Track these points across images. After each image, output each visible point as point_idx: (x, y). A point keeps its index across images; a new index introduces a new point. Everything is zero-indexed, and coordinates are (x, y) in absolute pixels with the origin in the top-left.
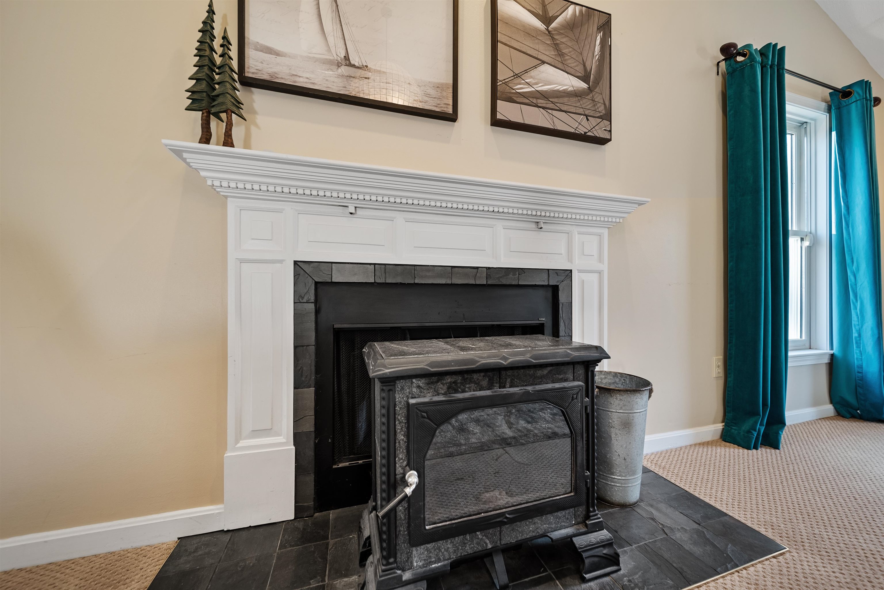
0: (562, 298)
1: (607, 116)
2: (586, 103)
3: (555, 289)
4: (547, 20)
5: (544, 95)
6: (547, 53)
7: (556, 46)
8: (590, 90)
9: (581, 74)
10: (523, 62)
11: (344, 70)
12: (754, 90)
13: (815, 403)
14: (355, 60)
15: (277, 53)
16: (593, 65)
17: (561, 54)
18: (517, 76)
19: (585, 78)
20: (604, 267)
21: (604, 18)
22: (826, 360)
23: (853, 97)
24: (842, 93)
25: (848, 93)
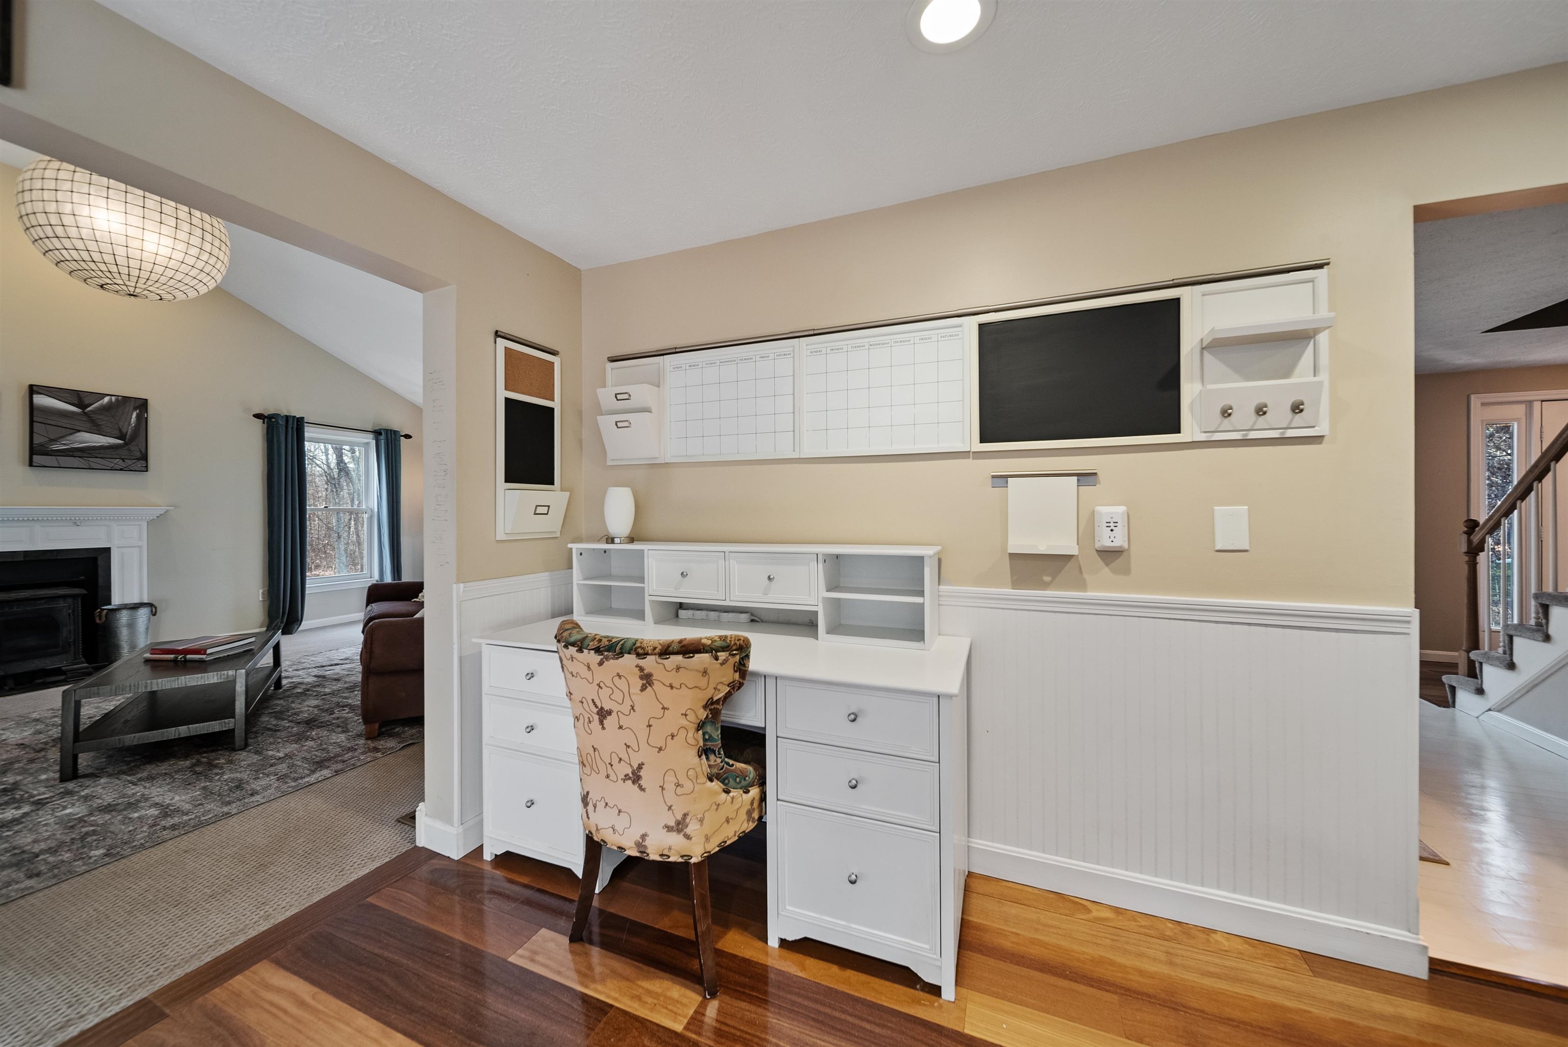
0: (102, 563)
1: (144, 459)
2: (122, 452)
3: (96, 559)
4: (81, 406)
5: (80, 451)
6: (82, 425)
7: (92, 421)
8: (126, 444)
9: (117, 433)
12: (279, 443)
16: (129, 429)
17: (97, 425)
18: (53, 440)
19: (121, 438)
20: (144, 544)
21: (140, 402)
23: (383, 437)
24: (377, 433)
25: (380, 434)
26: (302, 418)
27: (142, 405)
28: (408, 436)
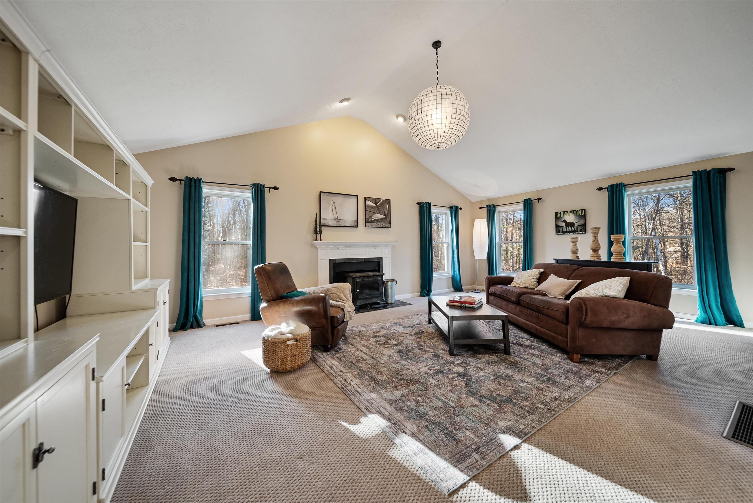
0: (380, 263)
1: (390, 223)
2: (385, 220)
3: (379, 262)
4: (376, 204)
5: (375, 220)
6: (376, 211)
7: (378, 209)
8: (386, 217)
9: (384, 213)
10: (371, 214)
11: (337, 220)
12: (424, 213)
13: (448, 288)
14: (339, 218)
15: (325, 219)
16: (386, 212)
17: (379, 211)
18: (370, 217)
19: (385, 215)
20: (390, 256)
21: (389, 201)
22: (451, 277)
23: (453, 209)
24: (451, 208)
25: (452, 208)
26: (431, 203)
27: (389, 202)
28: (461, 209)
